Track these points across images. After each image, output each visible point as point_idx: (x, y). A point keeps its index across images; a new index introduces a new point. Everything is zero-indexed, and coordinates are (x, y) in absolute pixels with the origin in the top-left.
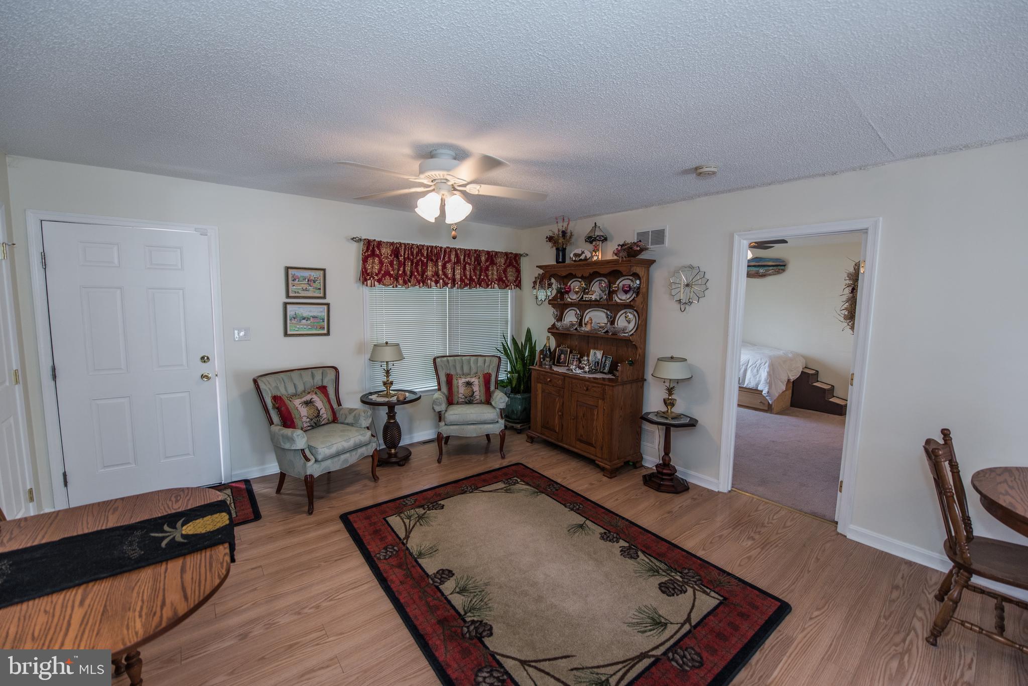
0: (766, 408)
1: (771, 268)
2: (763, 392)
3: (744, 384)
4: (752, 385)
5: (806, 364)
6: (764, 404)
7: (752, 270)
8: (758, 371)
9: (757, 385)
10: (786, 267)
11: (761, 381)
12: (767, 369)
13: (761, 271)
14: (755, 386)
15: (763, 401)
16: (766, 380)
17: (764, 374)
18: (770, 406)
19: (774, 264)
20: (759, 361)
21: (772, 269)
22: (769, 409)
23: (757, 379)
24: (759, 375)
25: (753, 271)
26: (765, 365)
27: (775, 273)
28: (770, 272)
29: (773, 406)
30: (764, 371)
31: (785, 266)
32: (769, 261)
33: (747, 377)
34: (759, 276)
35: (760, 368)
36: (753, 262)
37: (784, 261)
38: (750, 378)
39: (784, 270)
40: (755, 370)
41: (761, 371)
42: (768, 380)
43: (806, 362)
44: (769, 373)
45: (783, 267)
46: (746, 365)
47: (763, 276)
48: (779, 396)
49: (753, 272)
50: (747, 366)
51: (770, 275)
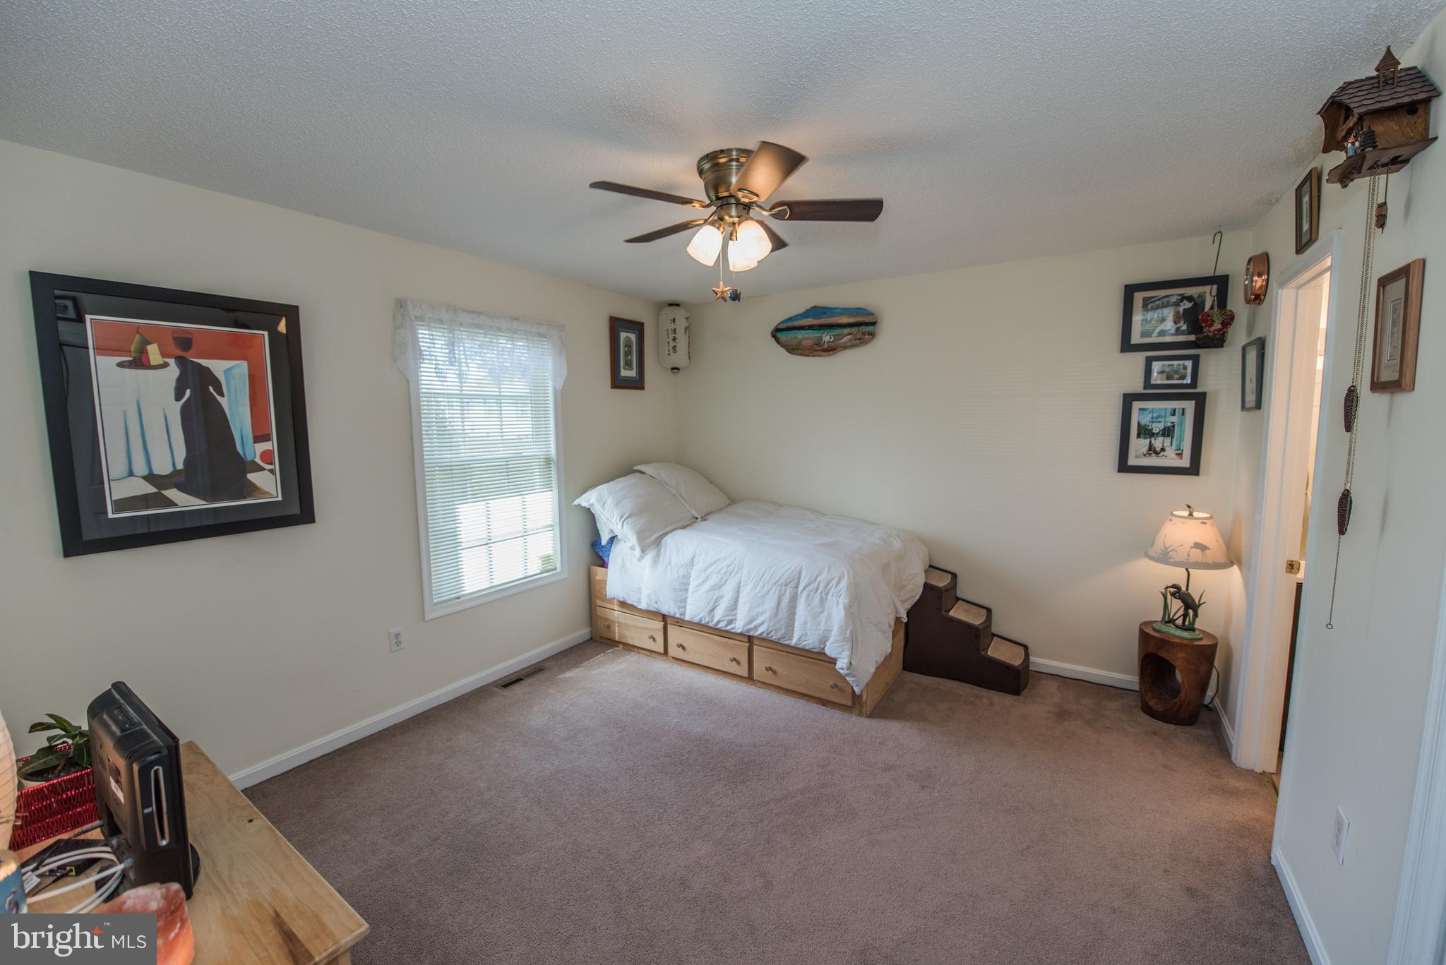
0: (849, 703)
1: (847, 331)
2: (839, 665)
3: (791, 639)
4: (810, 642)
5: (930, 560)
6: (841, 690)
7: (806, 336)
8: (823, 601)
9: (824, 640)
10: (877, 326)
11: (831, 631)
12: (844, 600)
13: (827, 338)
14: (816, 645)
15: (840, 683)
16: (842, 632)
17: (837, 614)
18: (856, 698)
19: (851, 320)
20: (825, 575)
21: (849, 334)
22: (854, 704)
23: (822, 627)
24: (826, 613)
25: (807, 339)
26: (839, 588)
27: (854, 342)
28: (845, 339)
29: (864, 698)
30: (838, 603)
31: (874, 324)
32: (841, 314)
33: (797, 617)
34: (824, 350)
35: (828, 593)
36: (808, 317)
37: (872, 314)
38: (805, 623)
39: (872, 335)
40: (816, 601)
41: (831, 600)
42: (848, 632)
43: (929, 554)
44: (848, 609)
45: (870, 328)
46: (793, 584)
47: (831, 350)
48: (877, 669)
49: (809, 342)
50: (797, 587)
51: (845, 347)
